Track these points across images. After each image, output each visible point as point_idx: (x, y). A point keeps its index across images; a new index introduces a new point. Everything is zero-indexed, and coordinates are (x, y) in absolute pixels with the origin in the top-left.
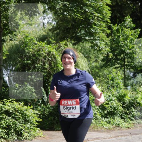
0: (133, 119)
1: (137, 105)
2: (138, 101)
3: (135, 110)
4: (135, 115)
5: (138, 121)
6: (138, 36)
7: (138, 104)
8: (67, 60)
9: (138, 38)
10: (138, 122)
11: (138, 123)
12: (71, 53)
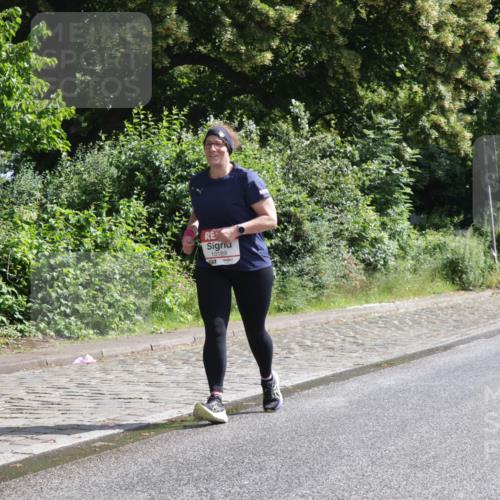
0: (4, 319)
1: (15, 268)
2: (19, 256)
3: (10, 289)
4: (11, 307)
5: (20, 327)
6: (17, 33)
7: (19, 267)
8: (214, 148)
9: (15, 41)
10: (21, 331)
11: (19, 334)
12: (222, 134)
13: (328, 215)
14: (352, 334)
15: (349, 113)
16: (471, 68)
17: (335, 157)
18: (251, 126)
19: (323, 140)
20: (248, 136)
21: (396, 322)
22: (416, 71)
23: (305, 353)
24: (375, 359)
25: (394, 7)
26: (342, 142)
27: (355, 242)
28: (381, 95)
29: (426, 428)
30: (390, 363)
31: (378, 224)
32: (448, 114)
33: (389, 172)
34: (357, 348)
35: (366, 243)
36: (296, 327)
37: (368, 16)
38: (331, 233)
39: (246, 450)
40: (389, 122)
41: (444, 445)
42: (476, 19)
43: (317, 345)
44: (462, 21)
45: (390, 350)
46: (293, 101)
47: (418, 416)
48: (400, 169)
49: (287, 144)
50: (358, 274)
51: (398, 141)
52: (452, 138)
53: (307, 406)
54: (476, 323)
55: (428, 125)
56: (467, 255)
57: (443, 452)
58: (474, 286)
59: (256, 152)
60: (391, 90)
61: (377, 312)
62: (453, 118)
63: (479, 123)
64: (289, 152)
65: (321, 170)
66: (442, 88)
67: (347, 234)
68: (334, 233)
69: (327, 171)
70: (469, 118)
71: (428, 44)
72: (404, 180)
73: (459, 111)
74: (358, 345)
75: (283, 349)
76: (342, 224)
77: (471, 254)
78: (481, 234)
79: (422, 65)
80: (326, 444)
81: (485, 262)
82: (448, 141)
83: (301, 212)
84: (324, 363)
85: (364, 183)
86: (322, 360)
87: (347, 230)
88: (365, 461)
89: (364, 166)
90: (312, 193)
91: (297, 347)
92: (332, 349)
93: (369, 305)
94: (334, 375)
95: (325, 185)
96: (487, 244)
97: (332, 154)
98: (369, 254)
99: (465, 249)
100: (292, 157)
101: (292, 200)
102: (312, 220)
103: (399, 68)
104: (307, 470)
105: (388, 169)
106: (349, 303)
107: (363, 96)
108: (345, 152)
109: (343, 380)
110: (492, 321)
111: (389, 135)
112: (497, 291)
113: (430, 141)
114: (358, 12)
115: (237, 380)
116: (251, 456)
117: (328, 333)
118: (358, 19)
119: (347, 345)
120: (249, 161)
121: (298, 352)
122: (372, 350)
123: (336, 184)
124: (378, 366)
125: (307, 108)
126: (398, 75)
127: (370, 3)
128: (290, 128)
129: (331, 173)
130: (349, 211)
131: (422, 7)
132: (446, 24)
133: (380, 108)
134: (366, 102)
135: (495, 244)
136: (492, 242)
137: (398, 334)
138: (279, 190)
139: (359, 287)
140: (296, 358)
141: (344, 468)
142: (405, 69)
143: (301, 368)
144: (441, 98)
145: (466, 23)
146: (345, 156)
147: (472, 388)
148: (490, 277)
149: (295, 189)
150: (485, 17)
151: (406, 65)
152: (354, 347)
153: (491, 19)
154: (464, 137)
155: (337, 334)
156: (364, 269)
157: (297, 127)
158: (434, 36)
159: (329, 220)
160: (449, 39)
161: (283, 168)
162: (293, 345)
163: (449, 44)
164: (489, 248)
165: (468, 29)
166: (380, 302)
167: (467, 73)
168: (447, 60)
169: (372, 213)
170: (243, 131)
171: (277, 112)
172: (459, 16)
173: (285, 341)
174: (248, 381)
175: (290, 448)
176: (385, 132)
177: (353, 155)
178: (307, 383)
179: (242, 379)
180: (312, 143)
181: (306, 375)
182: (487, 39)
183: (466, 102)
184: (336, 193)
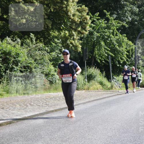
13: (40, 67)
14: (45, 102)
15: (47, 38)
16: (82, 27)
17: (43, 50)
18: (19, 40)
19: (39, 45)
20: (18, 43)
21: (58, 99)
22: (67, 27)
23: (31, 107)
24: (52, 109)
25: (61, 9)
26: (45, 46)
27: (47, 75)
28: (56, 33)
29: (66, 130)
30: (56, 111)
31: (54, 70)
32: (75, 40)
33: (58, 56)
34: (47, 106)
35: (50, 76)
36: (29, 99)
37: (53, 11)
38: (40, 72)
39: (13, 135)
40: (58, 41)
41: (71, 135)
42: (84, 14)
43: (35, 104)
44: (80, 14)
45: (56, 107)
46: (31, 34)
47: (64, 126)
48: (61, 55)
49: (29, 46)
50: (48, 84)
51: (61, 47)
52: (76, 47)
53: (32, 123)
54: (80, 100)
55: (69, 43)
56: (79, 80)
57: (71, 137)
58: (80, 89)
59: (19, 48)
60: (59, 32)
61: (53, 96)
62: (76, 41)
63: (84, 43)
64: (29, 48)
65: (38, 54)
66: (74, 33)
67: (45, 72)
68: (41, 72)
69: (40, 54)
70: (81, 42)
71: (70, 20)
72: (62, 58)
73: (78, 39)
74: (47, 105)
75: (25, 106)
76: (44, 70)
77: (80, 80)
78: (83, 75)
79: (68, 26)
80: (37, 134)
81: (83, 82)
82: (75, 48)
83: (32, 66)
84: (37, 110)
85: (50, 58)
86: (36, 109)
87: (45, 71)
88: (48, 139)
89: (51, 53)
90: (35, 60)
91: (29, 105)
92: (39, 106)
93: (50, 93)
94: (40, 114)
95: (39, 58)
96: (84, 77)
97: (41, 50)
98: (51, 79)
99: (78, 79)
100: (30, 50)
101: (29, 62)
102: (35, 68)
103: (62, 26)
104: (31, 141)
105: (57, 55)
106: (45, 92)
107: (51, 34)
108: (45, 49)
109: (42, 115)
110: (85, 99)
111: (58, 45)
112: (86, 91)
113: (70, 47)
114: (51, 9)
115: (11, 114)
116: (15, 137)
117: (38, 101)
118: (51, 11)
119: (44, 105)
120: (17, 50)
121: (29, 107)
122: (51, 106)
123: (42, 58)
124: (52, 111)
125: (35, 36)
126: (62, 28)
127: (54, 7)
128: (30, 42)
129: (41, 55)
130: (46, 66)
131: (69, 10)
132: (76, 15)
133: (56, 37)
134: (52, 35)
135: (86, 77)
136: (85, 77)
137: (58, 102)
138: (26, 59)
139: (47, 88)
140: (29, 108)
141: (42, 141)
142: (64, 27)
143: (30, 111)
144: (73, 35)
145: (81, 15)
146: (45, 50)
147: (79, 118)
148: (84, 87)
149: (30, 59)
150: (86, 14)
151: (64, 25)
152: (46, 105)
153: (88, 14)
154: (79, 47)
155: (41, 102)
156: (50, 83)
157: (32, 41)
158: (72, 18)
159: (40, 69)
160: (76, 19)
161: (27, 53)
162: (28, 104)
163: (76, 20)
164: (85, 78)
165: (82, 17)
166: (54, 93)
167: (81, 29)
168: (76, 25)
169: (52, 67)
170: (16, 41)
171: (26, 37)
172: (79, 13)
173: (26, 103)
174: (14, 115)
175: (26, 135)
176: (57, 44)
177: (48, 50)
178: (32, 116)
179: (13, 114)
180: (36, 46)
181: (32, 113)
182: (87, 20)
183: (80, 37)
184: (42, 61)
